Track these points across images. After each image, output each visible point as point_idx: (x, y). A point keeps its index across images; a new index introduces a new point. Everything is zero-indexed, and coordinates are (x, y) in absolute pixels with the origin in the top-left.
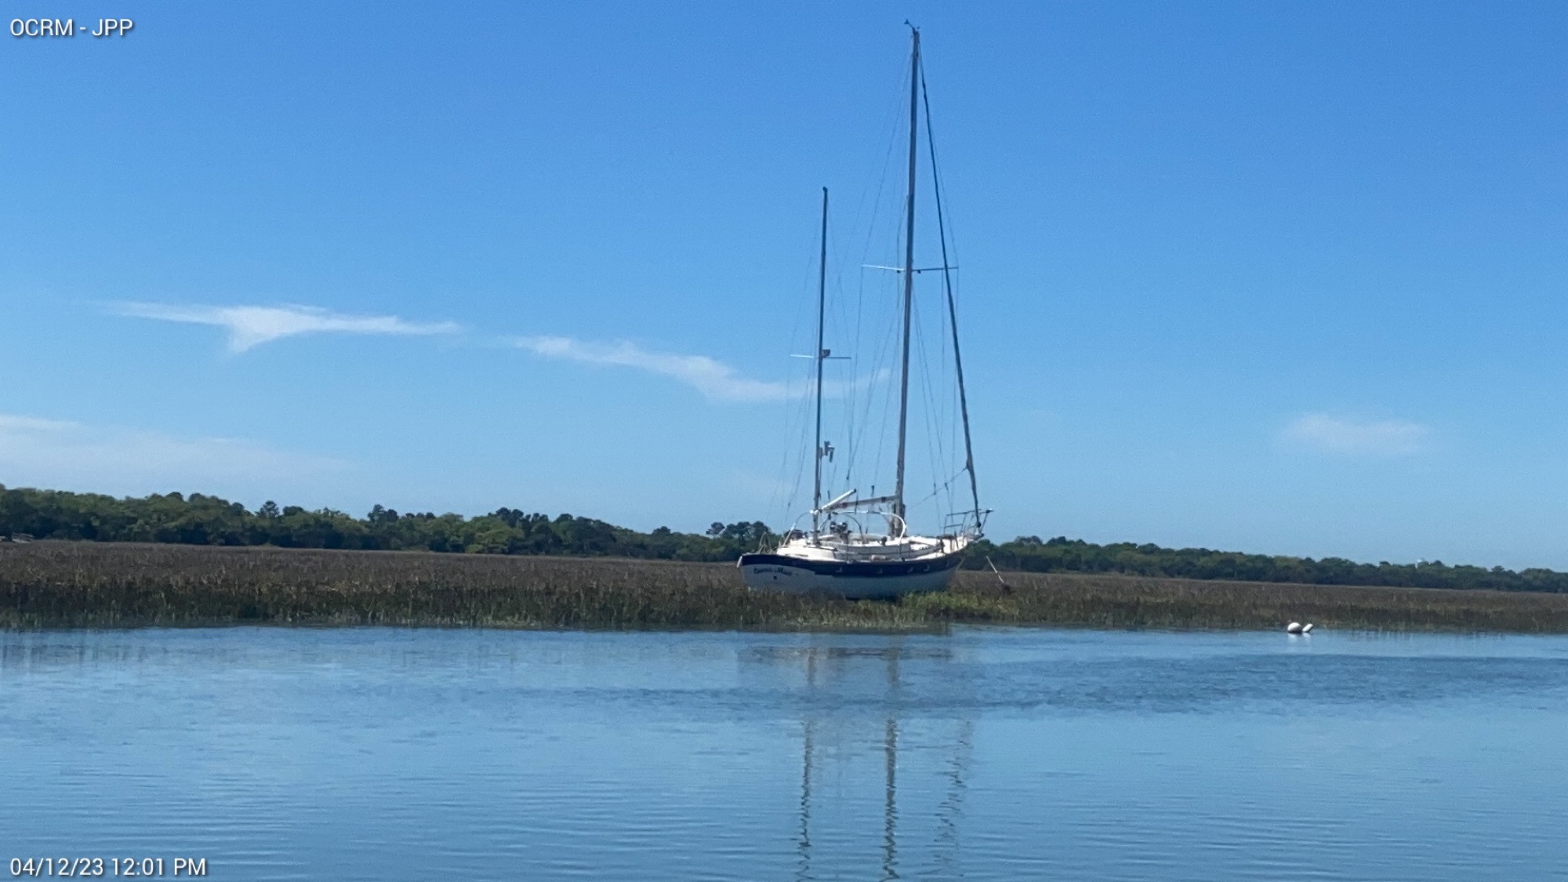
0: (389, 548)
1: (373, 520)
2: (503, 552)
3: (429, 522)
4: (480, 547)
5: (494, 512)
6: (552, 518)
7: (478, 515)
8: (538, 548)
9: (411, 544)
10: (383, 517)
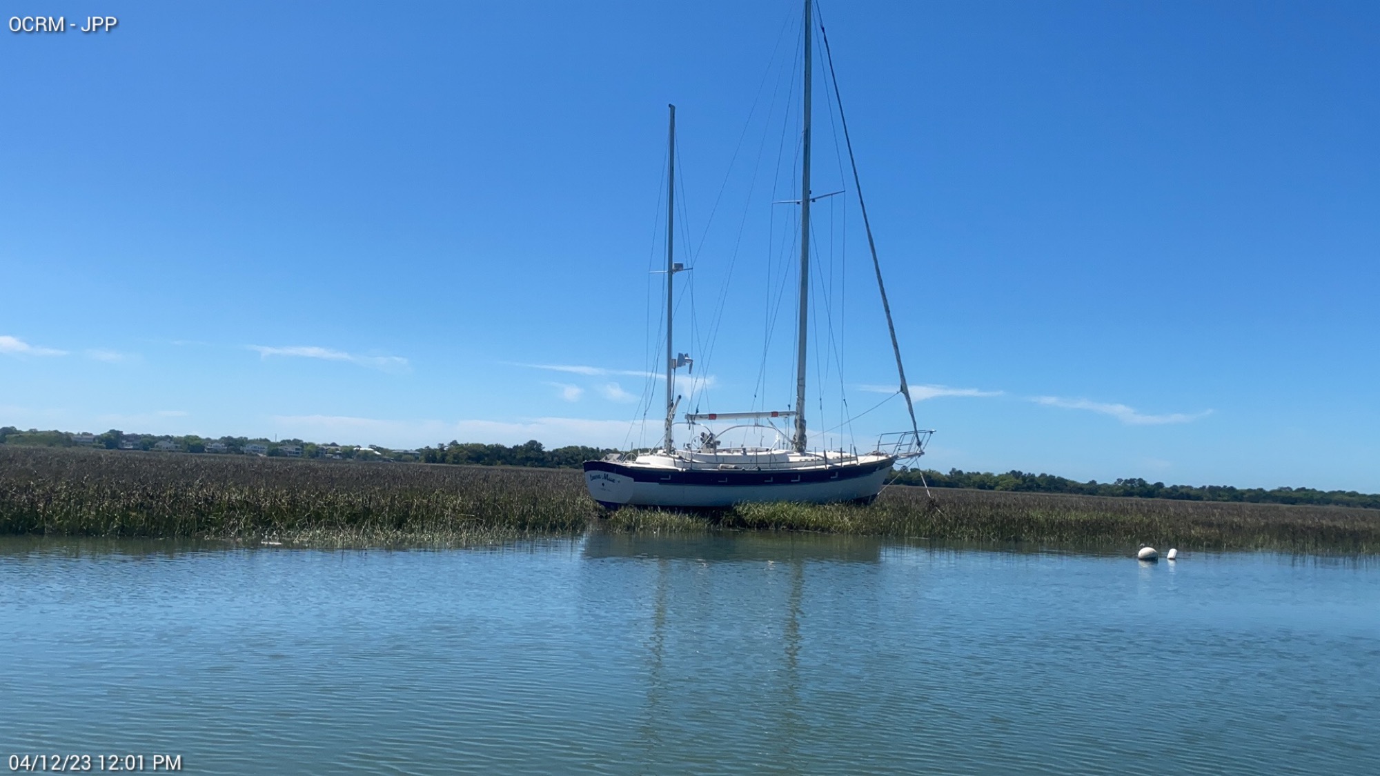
0: (959, 487)
1: (952, 475)
2: (1013, 490)
3: (978, 476)
4: (1001, 488)
5: (1009, 472)
6: (1037, 475)
7: (1001, 473)
8: (1029, 488)
9: (969, 486)
10: (956, 474)
